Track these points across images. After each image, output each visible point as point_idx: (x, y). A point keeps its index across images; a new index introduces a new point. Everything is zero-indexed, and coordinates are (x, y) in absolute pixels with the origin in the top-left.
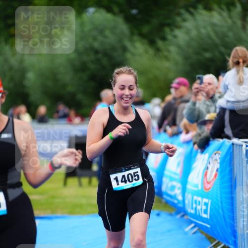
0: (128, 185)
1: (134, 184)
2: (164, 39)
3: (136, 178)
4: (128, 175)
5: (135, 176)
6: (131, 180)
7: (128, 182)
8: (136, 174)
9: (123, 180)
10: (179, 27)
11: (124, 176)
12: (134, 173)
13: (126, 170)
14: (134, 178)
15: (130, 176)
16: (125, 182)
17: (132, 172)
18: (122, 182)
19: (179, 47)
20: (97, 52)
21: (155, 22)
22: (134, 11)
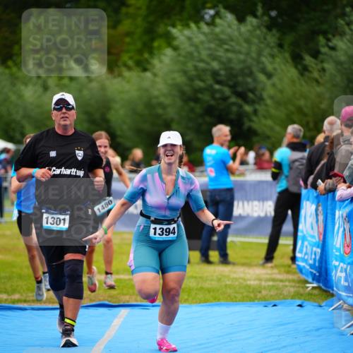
2: (316, 54)
20: (215, 74)
21: (303, 28)
22: (273, 13)
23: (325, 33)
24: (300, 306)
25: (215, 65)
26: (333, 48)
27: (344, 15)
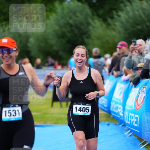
0: (82, 113)
1: (85, 114)
2: (112, 18)
3: (87, 111)
4: (83, 108)
5: (87, 110)
6: (84, 111)
7: (82, 111)
8: (88, 109)
9: (80, 110)
10: (122, 10)
11: (80, 108)
12: (87, 108)
13: (83, 105)
14: (86, 110)
15: (84, 108)
16: (81, 111)
17: (86, 107)
18: (79, 110)
19: (121, 22)
22: (94, 1)
23: (116, 9)
24: (108, 125)
25: (71, 22)
26: (119, 16)
27: (122, 2)
